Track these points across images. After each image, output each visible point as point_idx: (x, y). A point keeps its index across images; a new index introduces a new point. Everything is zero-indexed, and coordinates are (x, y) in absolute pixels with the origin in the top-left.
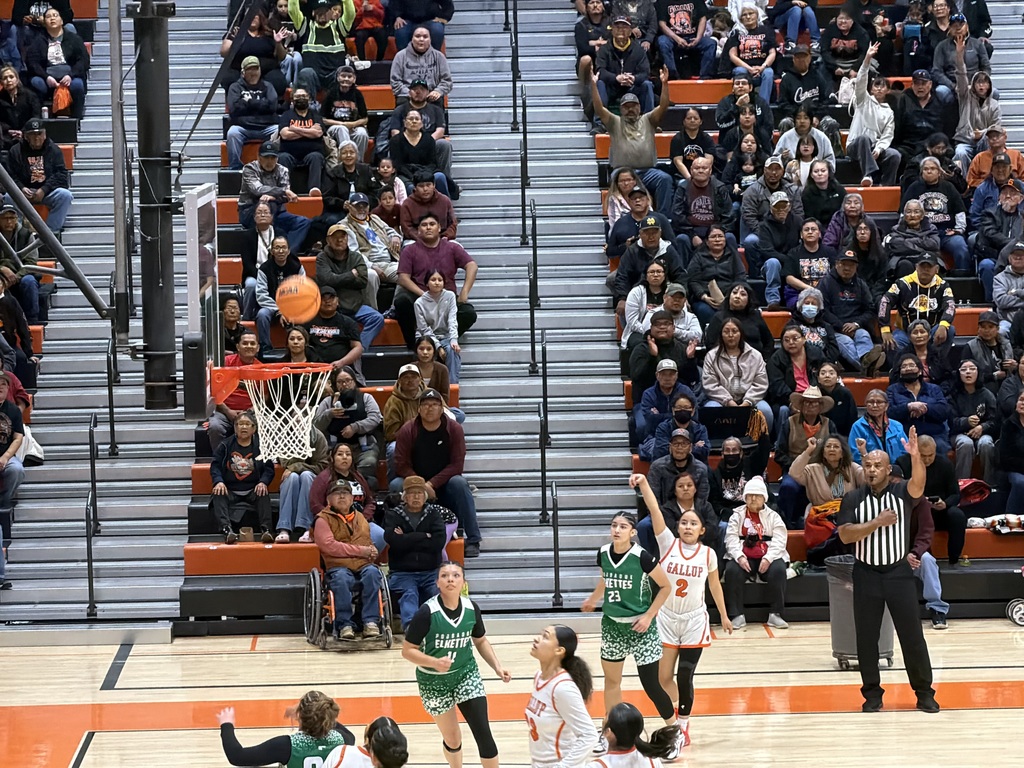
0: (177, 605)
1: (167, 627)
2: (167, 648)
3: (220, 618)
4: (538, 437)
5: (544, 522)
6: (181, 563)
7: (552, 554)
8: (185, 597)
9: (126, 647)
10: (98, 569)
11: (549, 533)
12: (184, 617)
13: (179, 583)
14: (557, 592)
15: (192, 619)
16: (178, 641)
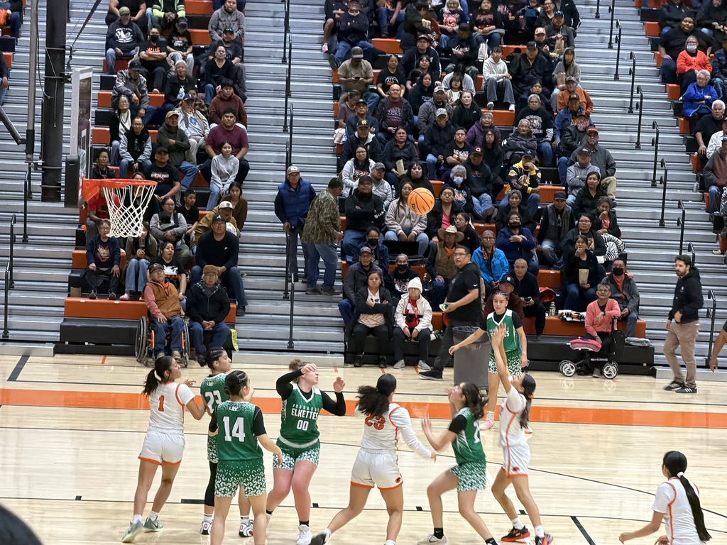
0: (58, 334)
1: (51, 347)
2: (51, 360)
3: (84, 344)
4: (285, 247)
5: (286, 298)
6: (63, 309)
7: (289, 317)
8: (63, 330)
9: (25, 357)
10: (11, 309)
11: (287, 305)
12: (62, 342)
13: (60, 321)
14: (291, 340)
15: (67, 343)
16: (57, 356)
